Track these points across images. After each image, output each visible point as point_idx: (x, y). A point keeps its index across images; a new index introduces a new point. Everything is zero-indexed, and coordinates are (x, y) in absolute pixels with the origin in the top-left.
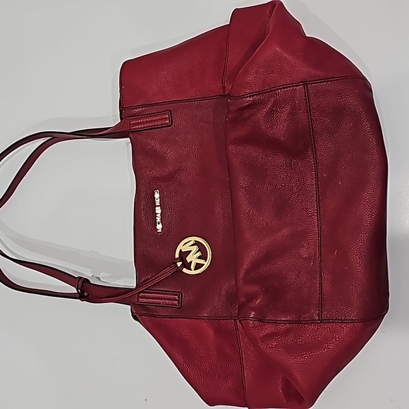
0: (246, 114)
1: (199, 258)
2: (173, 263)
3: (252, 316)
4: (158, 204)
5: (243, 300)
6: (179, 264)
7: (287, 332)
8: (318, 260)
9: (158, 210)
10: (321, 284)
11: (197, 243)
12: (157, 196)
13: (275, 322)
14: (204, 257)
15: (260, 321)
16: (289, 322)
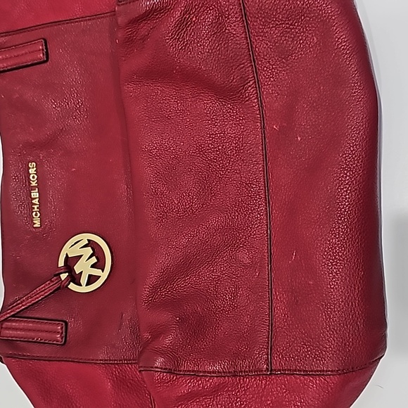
0: (144, 29)
1: (93, 266)
2: (55, 275)
3: (158, 364)
4: (34, 184)
5: (147, 335)
6: (64, 276)
7: (215, 391)
8: (267, 268)
9: (35, 194)
10: (271, 308)
11: (90, 243)
12: (32, 171)
13: (195, 375)
14: (99, 265)
15: (170, 372)
16: (219, 374)
